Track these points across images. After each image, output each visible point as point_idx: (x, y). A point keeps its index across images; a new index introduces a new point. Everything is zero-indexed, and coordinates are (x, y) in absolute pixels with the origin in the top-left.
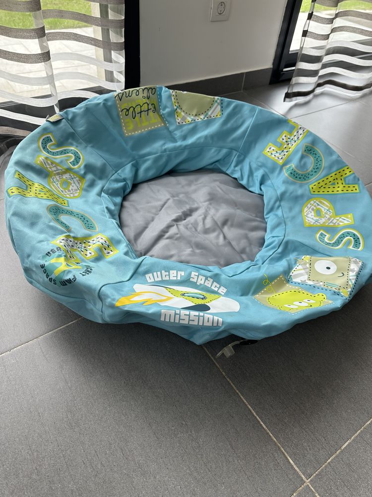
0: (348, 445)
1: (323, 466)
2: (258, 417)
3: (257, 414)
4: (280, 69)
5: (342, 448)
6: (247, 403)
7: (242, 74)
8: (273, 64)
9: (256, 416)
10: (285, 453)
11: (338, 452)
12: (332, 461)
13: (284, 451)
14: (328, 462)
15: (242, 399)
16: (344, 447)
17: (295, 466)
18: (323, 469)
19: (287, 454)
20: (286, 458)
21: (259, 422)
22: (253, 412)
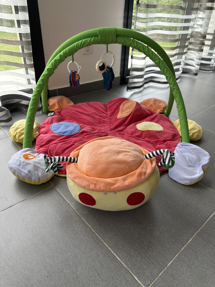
0: (171, 264)
1: (157, 278)
2: (115, 254)
3: (114, 252)
4: (124, 76)
5: (168, 266)
6: (108, 247)
8: (120, 74)
9: (114, 253)
10: (132, 274)
11: (165, 269)
12: (161, 275)
13: (131, 272)
14: (159, 276)
15: (105, 245)
16: (168, 265)
17: (138, 281)
18: (156, 280)
19: (134, 274)
20: (133, 276)
21: (115, 257)
22: (112, 251)
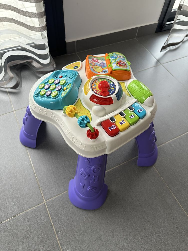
4: (164, 22)
7: (136, 28)
8: (159, 20)
